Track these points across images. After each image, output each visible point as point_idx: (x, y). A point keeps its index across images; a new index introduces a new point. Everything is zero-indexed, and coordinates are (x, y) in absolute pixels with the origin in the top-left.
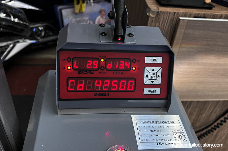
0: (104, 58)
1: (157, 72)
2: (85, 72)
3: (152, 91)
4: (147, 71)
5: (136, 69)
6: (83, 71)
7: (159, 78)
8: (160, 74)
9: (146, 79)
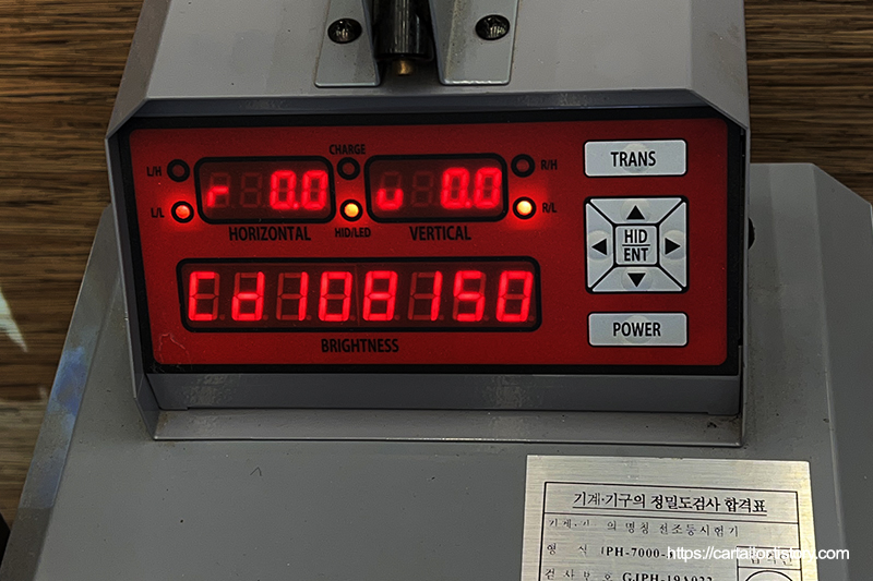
0: (353, 156)
1: (657, 225)
2: (261, 231)
3: (637, 330)
4: (602, 218)
5: (539, 208)
6: (255, 226)
7: (678, 257)
8: (679, 236)
9: (596, 265)
